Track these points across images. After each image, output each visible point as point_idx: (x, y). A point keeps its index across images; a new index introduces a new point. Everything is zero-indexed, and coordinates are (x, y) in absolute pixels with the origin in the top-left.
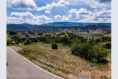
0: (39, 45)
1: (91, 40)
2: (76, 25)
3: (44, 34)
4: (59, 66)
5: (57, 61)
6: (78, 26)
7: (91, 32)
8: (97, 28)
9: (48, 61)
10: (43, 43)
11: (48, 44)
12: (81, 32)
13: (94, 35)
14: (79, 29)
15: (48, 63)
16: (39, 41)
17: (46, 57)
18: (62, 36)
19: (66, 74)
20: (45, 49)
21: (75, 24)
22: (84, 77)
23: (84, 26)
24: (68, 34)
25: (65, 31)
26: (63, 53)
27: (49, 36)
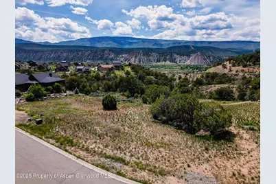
0: (68, 100)
1: (182, 80)
2: (147, 46)
3: (72, 69)
4: (139, 158)
5: (127, 144)
6: (151, 46)
7: (180, 61)
8: (193, 52)
9: (107, 146)
10: (76, 93)
11: (88, 97)
12: (159, 61)
13: (187, 67)
14: (155, 55)
15: (109, 152)
16: (64, 88)
17: (99, 136)
18: (117, 72)
19: (160, 177)
20: (87, 110)
21: (144, 42)
22: (201, 179)
23: (165, 47)
24: (132, 69)
25: (122, 59)
26: (134, 120)
27: (84, 72)
